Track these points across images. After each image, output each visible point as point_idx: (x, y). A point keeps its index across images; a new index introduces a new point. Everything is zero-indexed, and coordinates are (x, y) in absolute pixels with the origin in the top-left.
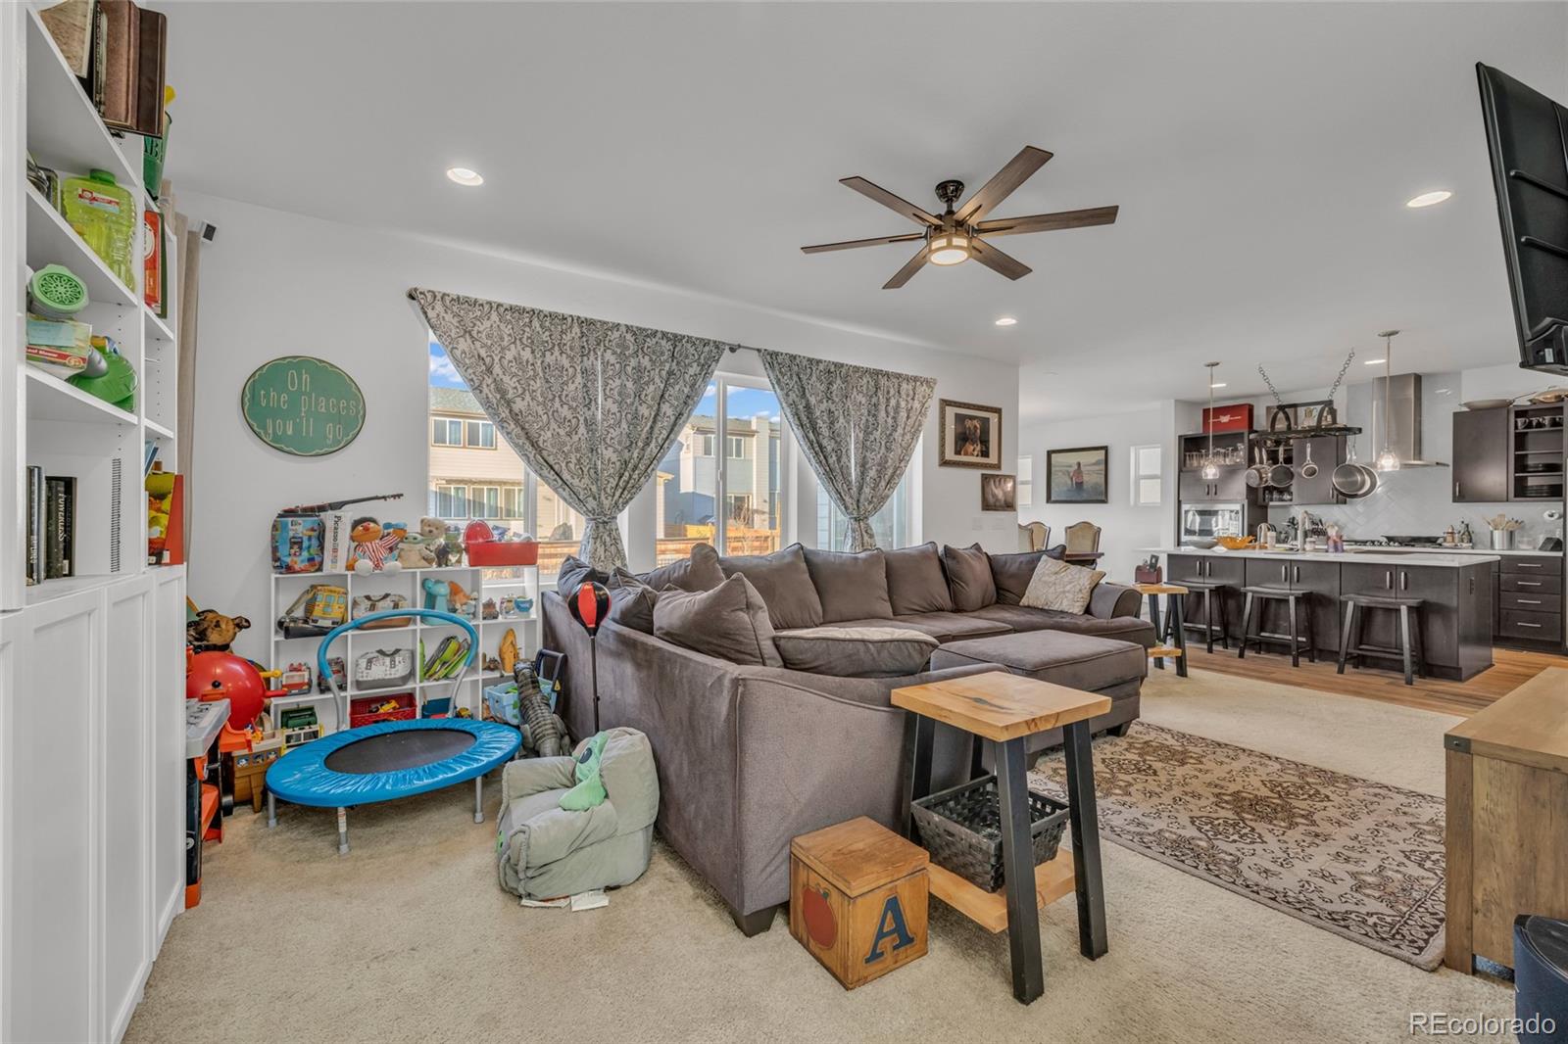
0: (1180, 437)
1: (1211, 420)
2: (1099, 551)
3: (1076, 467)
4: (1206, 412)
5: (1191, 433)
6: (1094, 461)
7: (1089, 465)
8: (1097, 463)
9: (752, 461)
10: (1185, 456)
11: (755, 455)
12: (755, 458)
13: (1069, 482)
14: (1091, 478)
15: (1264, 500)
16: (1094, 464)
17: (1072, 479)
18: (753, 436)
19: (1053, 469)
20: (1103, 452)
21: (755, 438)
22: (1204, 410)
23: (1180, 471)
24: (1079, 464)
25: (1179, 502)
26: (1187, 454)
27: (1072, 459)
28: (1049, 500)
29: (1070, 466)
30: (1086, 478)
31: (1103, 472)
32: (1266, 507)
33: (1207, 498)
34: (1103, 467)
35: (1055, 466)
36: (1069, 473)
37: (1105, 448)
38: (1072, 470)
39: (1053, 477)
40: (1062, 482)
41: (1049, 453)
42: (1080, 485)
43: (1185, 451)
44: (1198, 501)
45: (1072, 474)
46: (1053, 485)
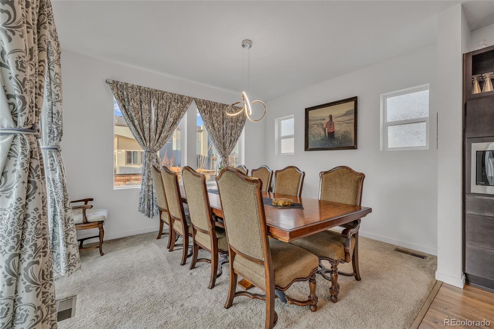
3: (328, 120)
6: (344, 112)
7: (340, 117)
8: (347, 114)
9: (201, 142)
11: (202, 139)
12: (202, 141)
13: (323, 133)
14: (340, 128)
16: (345, 115)
17: (325, 130)
18: (202, 132)
19: (310, 123)
20: (353, 103)
21: (202, 133)
24: (331, 117)
27: (325, 113)
28: (307, 148)
29: (324, 119)
30: (337, 128)
31: (353, 121)
34: (353, 116)
35: (312, 121)
36: (322, 125)
37: (355, 99)
38: (325, 122)
39: (310, 130)
40: (318, 132)
41: (307, 111)
42: (332, 134)
45: (325, 126)
46: (310, 136)
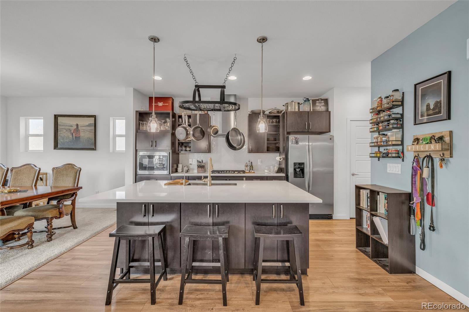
0: (137, 111)
1: (154, 104)
2: (79, 186)
3: (75, 127)
4: (151, 99)
5: (142, 110)
6: (87, 124)
7: (85, 126)
8: (89, 125)
10: (139, 123)
13: (71, 136)
14: (86, 134)
15: (178, 151)
16: (87, 126)
17: (73, 134)
19: (59, 127)
20: (93, 119)
22: (150, 98)
23: (137, 132)
24: (77, 125)
25: (136, 150)
26: (141, 122)
27: (73, 122)
28: (56, 147)
29: (72, 126)
30: (82, 134)
31: (93, 132)
32: (179, 154)
33: (151, 148)
34: (93, 128)
35: (60, 125)
36: (70, 130)
37: (94, 117)
38: (72, 129)
39: (59, 133)
40: (66, 135)
41: (56, 117)
42: (78, 138)
43: (139, 120)
44: (147, 150)
45: (72, 131)
46: (59, 137)
